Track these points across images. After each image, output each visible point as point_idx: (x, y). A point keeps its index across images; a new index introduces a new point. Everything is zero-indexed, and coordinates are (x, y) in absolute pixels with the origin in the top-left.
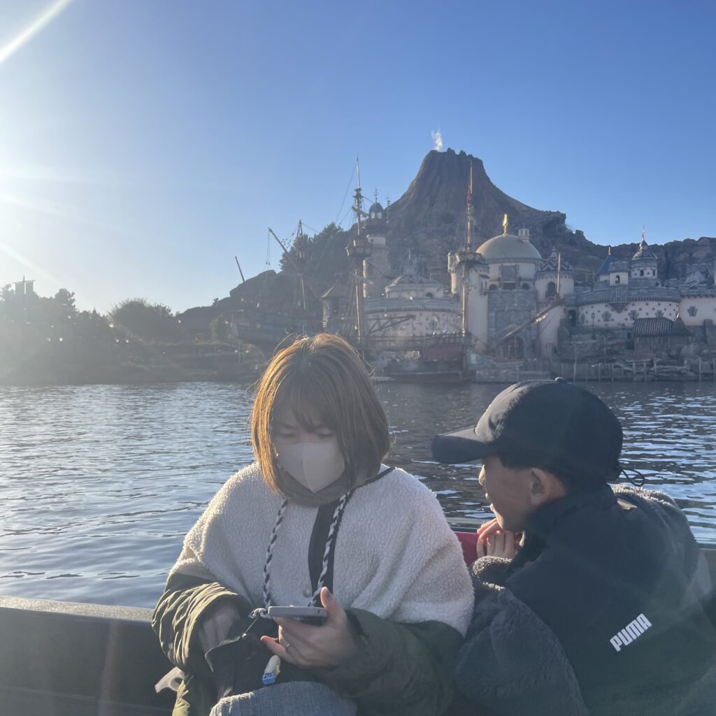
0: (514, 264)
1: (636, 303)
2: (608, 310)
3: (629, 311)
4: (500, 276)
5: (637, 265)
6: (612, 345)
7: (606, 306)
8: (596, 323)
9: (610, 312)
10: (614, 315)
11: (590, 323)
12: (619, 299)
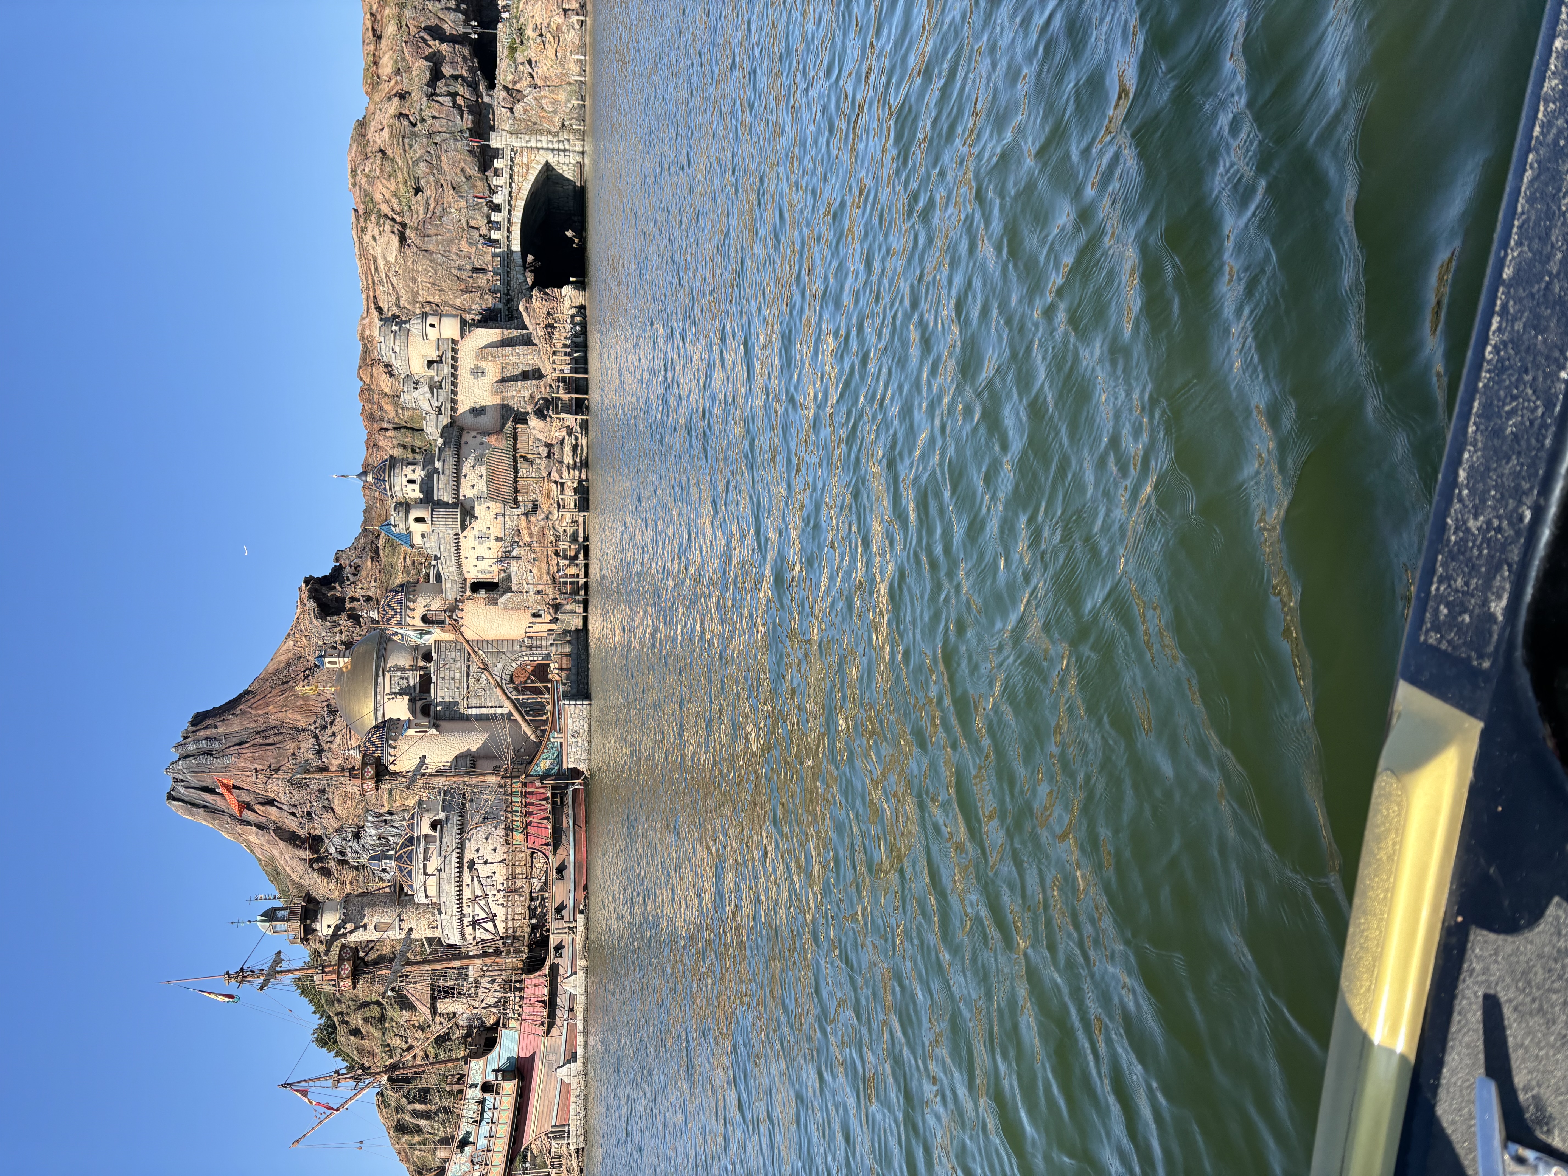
1: (463, 492)
2: (470, 534)
3: (475, 504)
4: (407, 698)
5: (397, 488)
7: (465, 537)
8: (495, 553)
9: (476, 531)
10: (479, 526)
11: (494, 563)
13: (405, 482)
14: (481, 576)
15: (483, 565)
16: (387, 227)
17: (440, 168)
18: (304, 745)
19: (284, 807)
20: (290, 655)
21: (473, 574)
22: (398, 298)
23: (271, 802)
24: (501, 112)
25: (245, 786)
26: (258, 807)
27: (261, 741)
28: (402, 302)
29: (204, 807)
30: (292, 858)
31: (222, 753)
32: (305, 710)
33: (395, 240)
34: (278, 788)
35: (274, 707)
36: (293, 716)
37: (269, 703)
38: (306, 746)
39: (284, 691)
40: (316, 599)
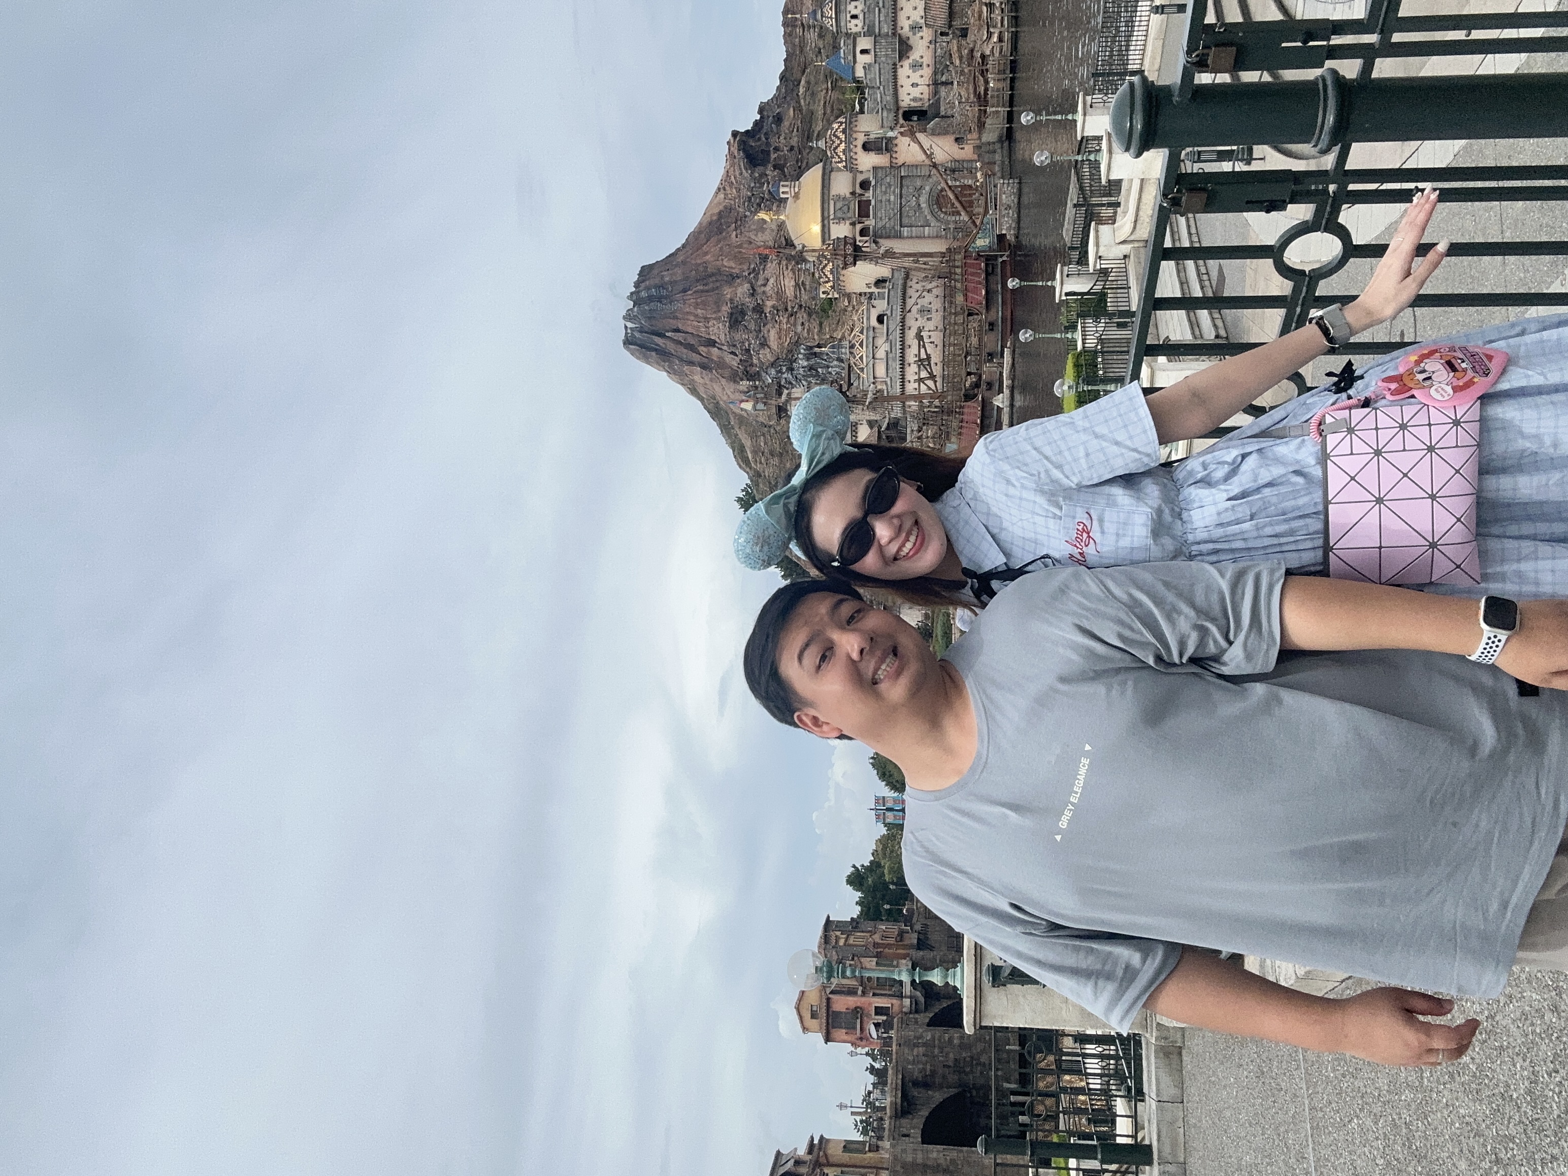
0: (832, 203)
1: (900, 24)
2: (906, 63)
3: (910, 34)
4: (848, 222)
5: (843, 24)
6: (961, 58)
7: (902, 66)
8: (926, 80)
9: (910, 61)
10: (915, 56)
11: (925, 90)
12: (893, 50)
13: (848, 18)
14: (913, 104)
15: (916, 93)
18: (740, 290)
19: (725, 348)
20: (721, 207)
21: (906, 101)
23: (712, 343)
25: (690, 330)
26: (702, 349)
27: (701, 288)
29: (656, 350)
31: (670, 299)
32: (739, 258)
34: (719, 330)
35: (711, 257)
36: (728, 264)
37: (706, 254)
38: (742, 290)
39: (719, 241)
40: (744, 151)
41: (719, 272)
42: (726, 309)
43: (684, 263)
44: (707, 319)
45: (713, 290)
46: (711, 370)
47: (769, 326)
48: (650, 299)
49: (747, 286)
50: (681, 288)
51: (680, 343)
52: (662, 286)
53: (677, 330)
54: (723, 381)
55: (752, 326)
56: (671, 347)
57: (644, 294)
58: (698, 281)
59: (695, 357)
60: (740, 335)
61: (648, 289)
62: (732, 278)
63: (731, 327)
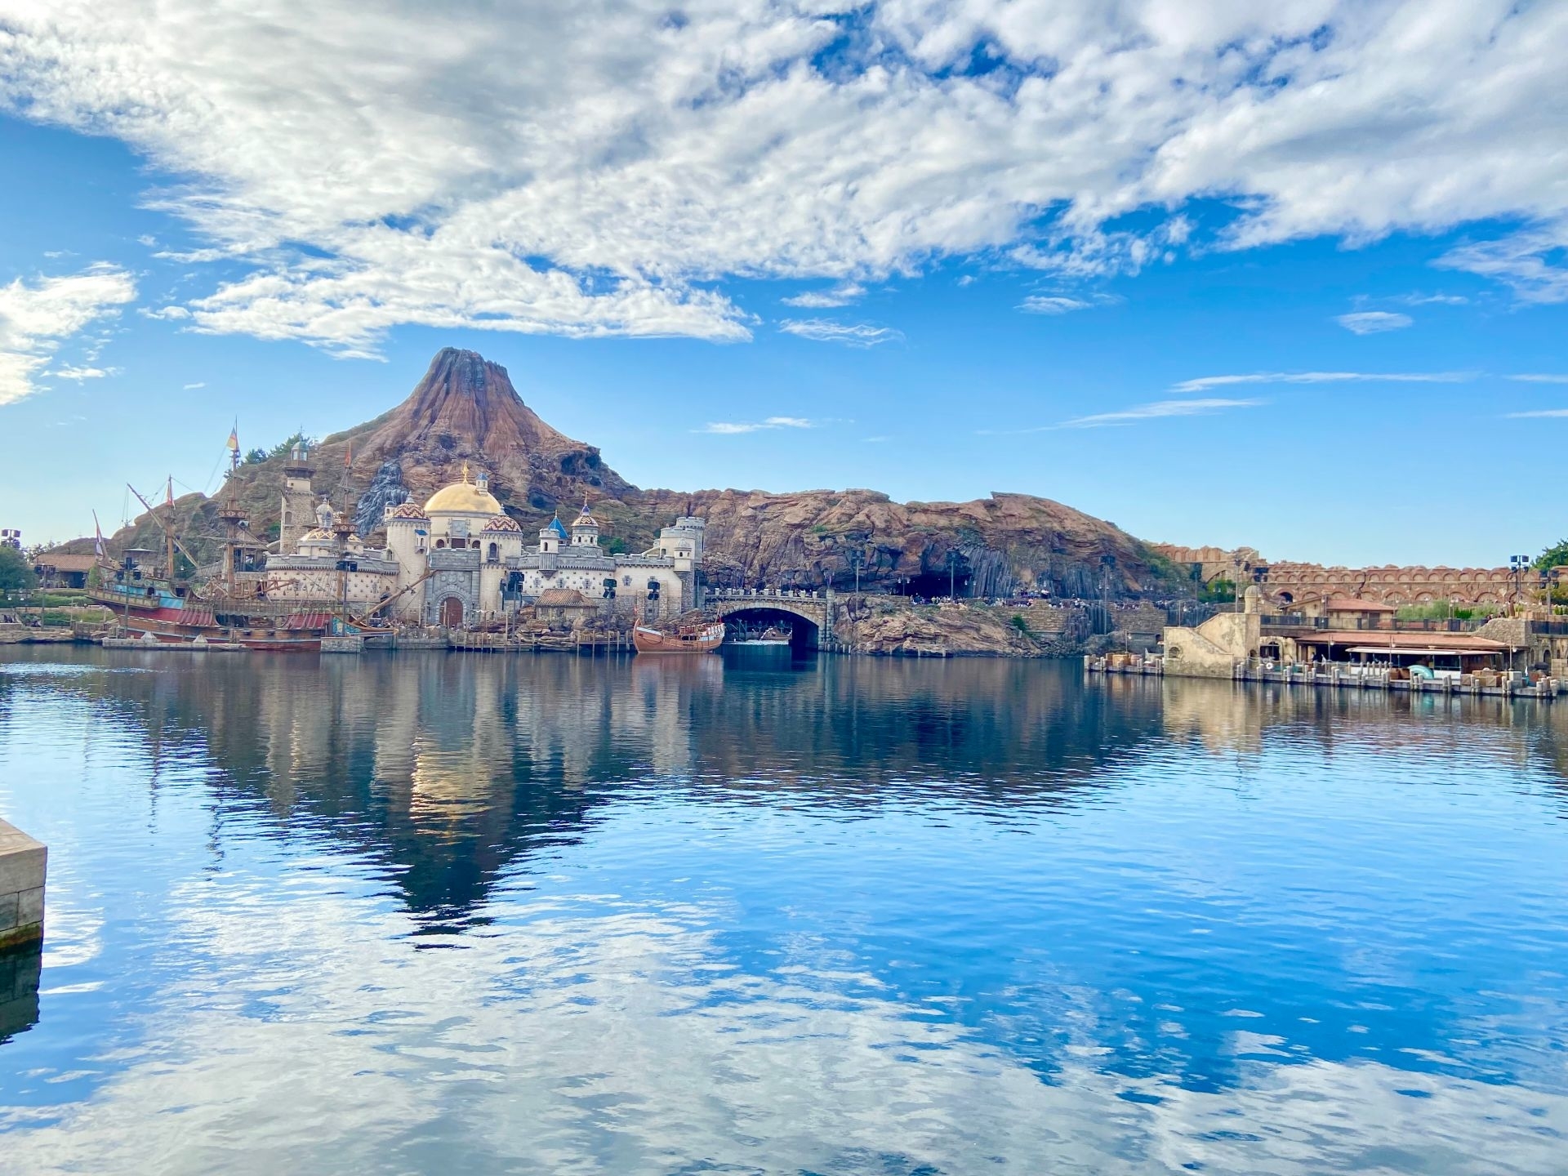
2: (539, 576)
16: (809, 515)
17: (828, 554)
19: (425, 431)
20: (540, 435)
22: (769, 520)
23: (432, 420)
24: (847, 597)
25: (446, 403)
26: (430, 411)
27: (477, 414)
28: (765, 523)
29: (436, 374)
30: (387, 435)
31: (472, 389)
32: (496, 446)
33: (796, 521)
34: (441, 427)
35: (502, 423)
36: (492, 437)
37: (505, 421)
38: (467, 447)
39: (513, 431)
40: (574, 456)
41: (487, 429)
42: (455, 433)
43: (501, 403)
44: (450, 418)
45: (474, 423)
46: (413, 418)
47: (432, 467)
48: (474, 373)
49: (469, 451)
50: (481, 398)
51: (438, 393)
52: (483, 383)
53: (447, 393)
54: (399, 427)
55: (436, 454)
56: (436, 386)
57: (479, 368)
58: (484, 413)
59: (426, 405)
60: (431, 443)
61: (483, 372)
62: (480, 440)
63: (440, 436)
